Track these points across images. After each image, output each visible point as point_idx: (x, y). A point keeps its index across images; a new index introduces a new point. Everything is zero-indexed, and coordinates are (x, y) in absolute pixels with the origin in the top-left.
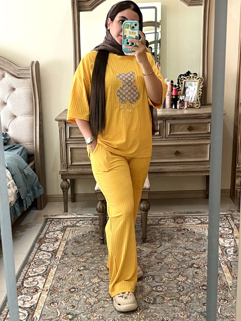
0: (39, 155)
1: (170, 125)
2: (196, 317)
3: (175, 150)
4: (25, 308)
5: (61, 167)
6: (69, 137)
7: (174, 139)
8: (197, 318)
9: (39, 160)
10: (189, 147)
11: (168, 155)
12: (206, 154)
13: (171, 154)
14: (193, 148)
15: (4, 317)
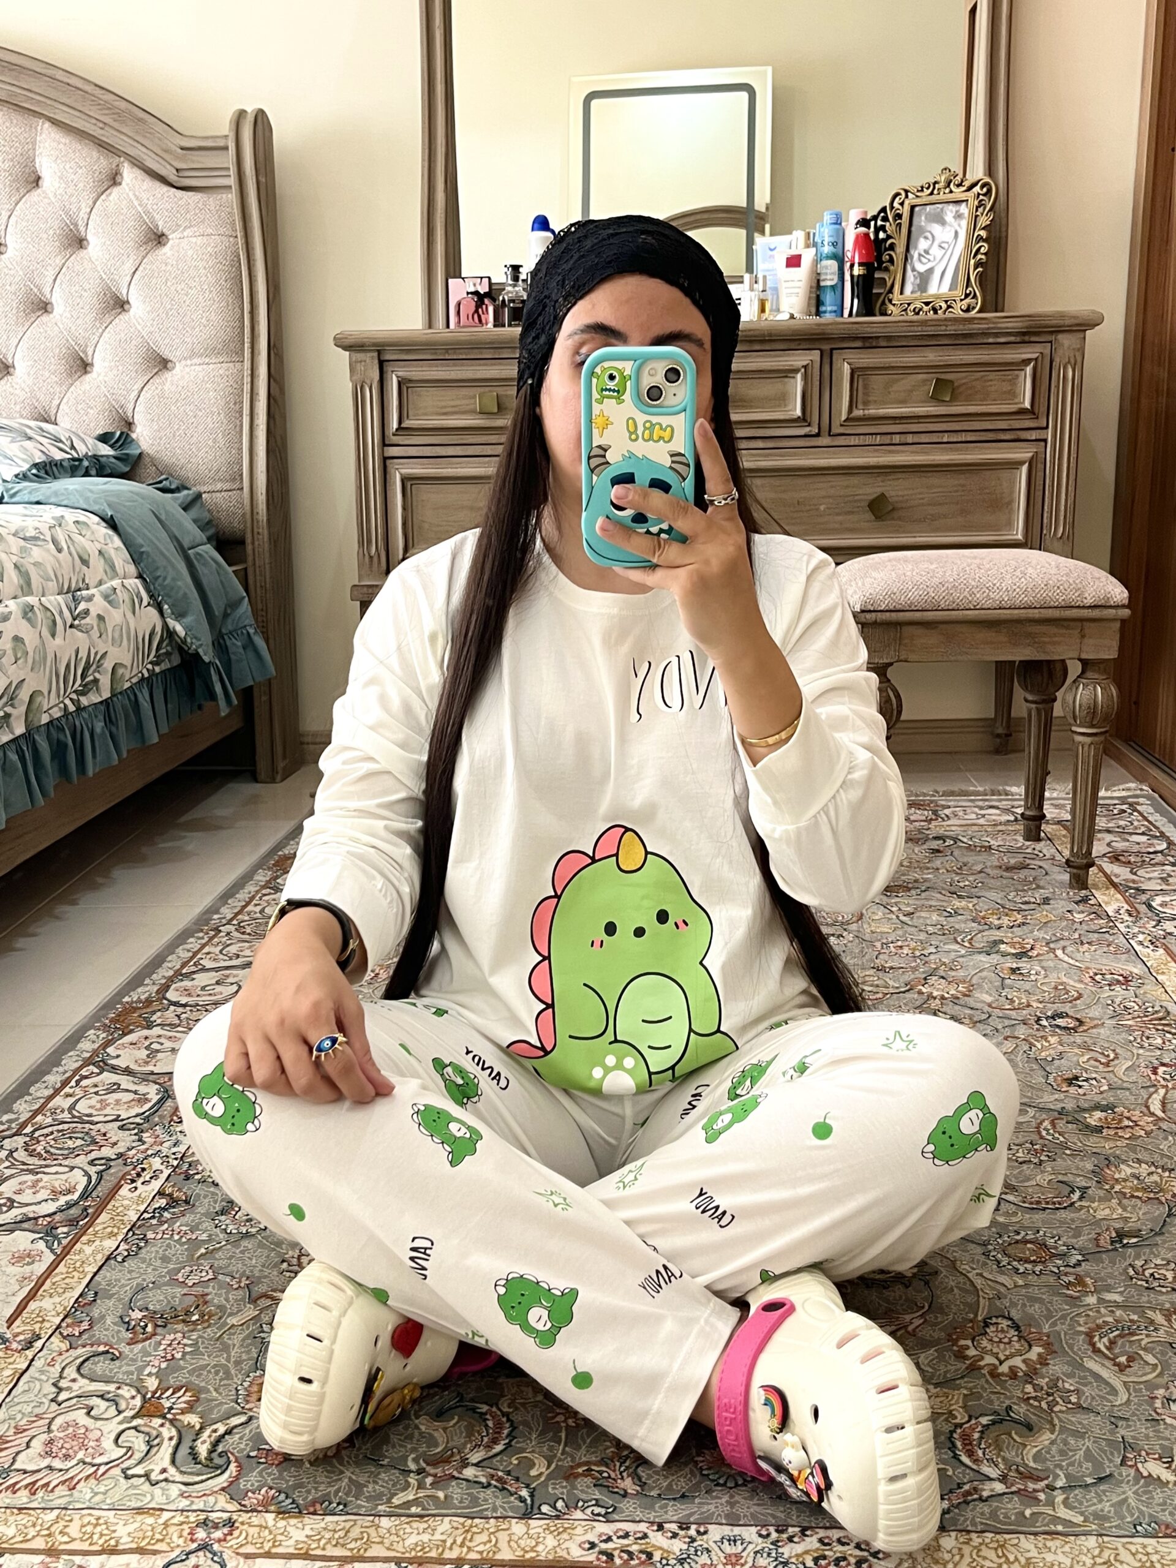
0: (266, 532)
1: (853, 372)
2: (1038, 1128)
3: (870, 489)
4: (152, 1073)
5: (360, 566)
6: (395, 426)
7: (869, 440)
8: (1039, 1133)
9: (267, 555)
10: (935, 480)
11: (840, 518)
12: (1011, 512)
13: (853, 513)
14: (950, 482)
15: (36, 1107)
